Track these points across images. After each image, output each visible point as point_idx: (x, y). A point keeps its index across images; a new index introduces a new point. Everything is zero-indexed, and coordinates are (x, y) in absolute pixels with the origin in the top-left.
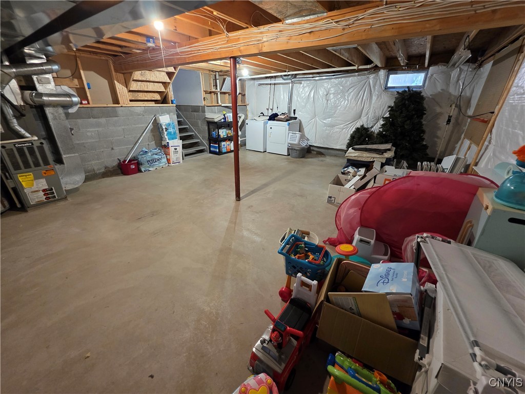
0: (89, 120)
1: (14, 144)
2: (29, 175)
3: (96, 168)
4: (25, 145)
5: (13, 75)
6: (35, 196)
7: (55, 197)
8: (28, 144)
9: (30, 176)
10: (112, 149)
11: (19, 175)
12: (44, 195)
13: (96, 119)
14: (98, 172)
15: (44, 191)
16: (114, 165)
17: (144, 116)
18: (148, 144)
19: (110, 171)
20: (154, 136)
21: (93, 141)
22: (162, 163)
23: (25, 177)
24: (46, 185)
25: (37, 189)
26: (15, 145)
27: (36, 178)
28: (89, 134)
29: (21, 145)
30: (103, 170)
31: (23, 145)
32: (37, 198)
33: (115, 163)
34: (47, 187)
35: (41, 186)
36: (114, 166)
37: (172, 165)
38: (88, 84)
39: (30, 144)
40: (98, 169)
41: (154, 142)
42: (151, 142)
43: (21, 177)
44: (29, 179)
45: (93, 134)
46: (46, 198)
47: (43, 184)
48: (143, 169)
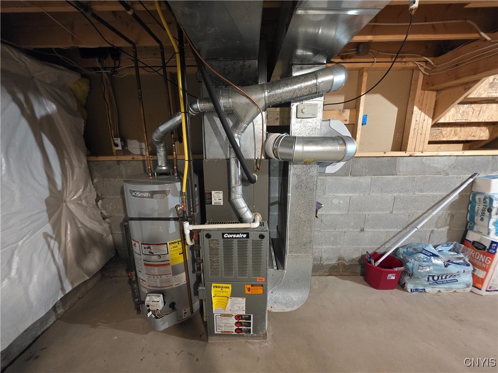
0: (345, 178)
1: (223, 232)
2: (226, 287)
3: (325, 256)
4: (238, 236)
5: (262, 104)
6: (224, 321)
7: (249, 331)
8: (241, 236)
9: (227, 289)
10: (362, 230)
11: (213, 285)
12: (236, 324)
13: (355, 178)
14: (325, 263)
15: (238, 317)
16: (354, 257)
17: (447, 174)
18: (432, 231)
19: (344, 265)
20: (452, 216)
21: (337, 213)
22: (460, 283)
23: (220, 289)
24: (244, 309)
25: (229, 313)
26: (223, 234)
27: (234, 294)
28: (335, 201)
29: (231, 236)
30: (334, 262)
31: (234, 236)
32: (225, 326)
33: (357, 255)
34: (244, 313)
35: (236, 308)
36: (353, 259)
37: (483, 292)
38: (365, 118)
39: (245, 236)
40: (328, 259)
41: (445, 229)
42: (442, 227)
43: (216, 289)
44: (224, 294)
45: (342, 202)
46: (236, 330)
47: (239, 306)
48: (410, 286)
